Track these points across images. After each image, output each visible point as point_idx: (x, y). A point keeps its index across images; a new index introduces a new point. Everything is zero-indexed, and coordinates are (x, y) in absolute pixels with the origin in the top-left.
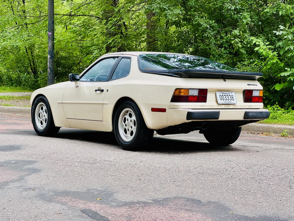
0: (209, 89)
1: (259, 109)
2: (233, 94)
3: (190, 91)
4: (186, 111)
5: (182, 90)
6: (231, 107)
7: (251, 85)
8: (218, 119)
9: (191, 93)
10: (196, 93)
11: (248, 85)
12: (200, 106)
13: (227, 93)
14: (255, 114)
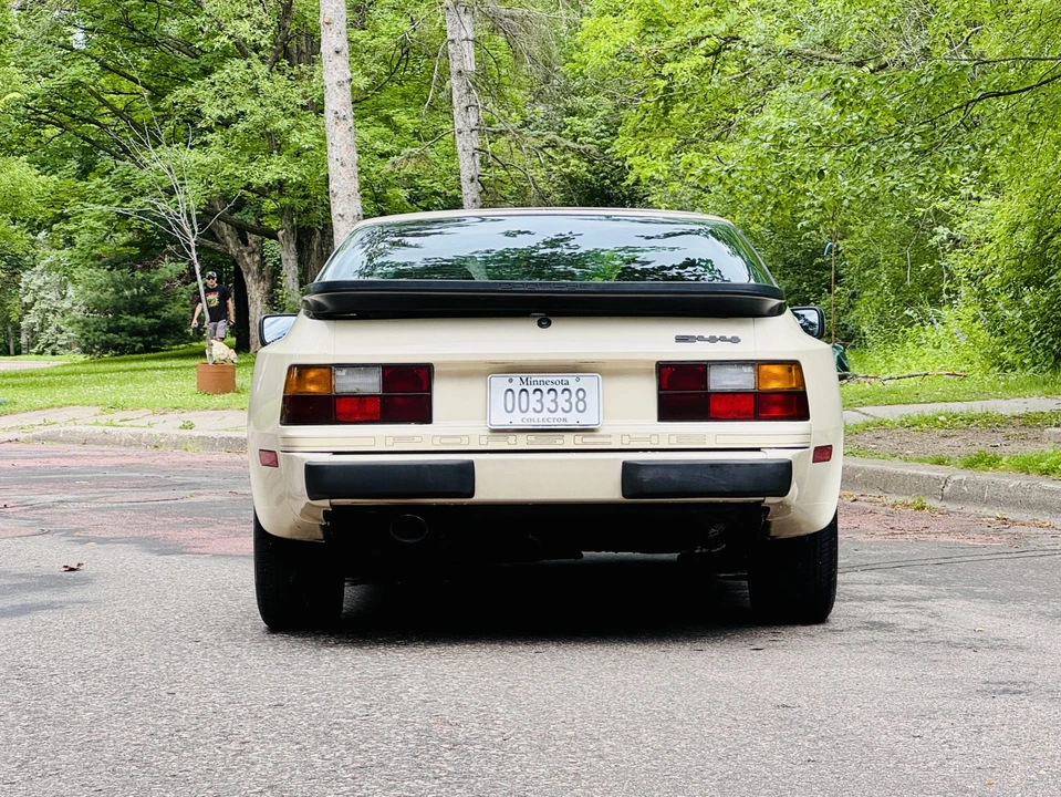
0: (440, 364)
1: (758, 450)
2: (588, 382)
3: (341, 373)
4: (303, 459)
5: (312, 374)
6: (569, 441)
7: (701, 338)
8: (472, 495)
9: (346, 383)
10: (371, 384)
11: (680, 339)
12: (390, 441)
13: (554, 379)
14: (674, 476)
